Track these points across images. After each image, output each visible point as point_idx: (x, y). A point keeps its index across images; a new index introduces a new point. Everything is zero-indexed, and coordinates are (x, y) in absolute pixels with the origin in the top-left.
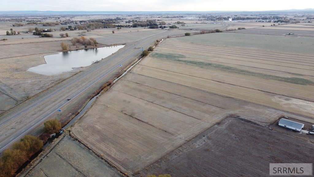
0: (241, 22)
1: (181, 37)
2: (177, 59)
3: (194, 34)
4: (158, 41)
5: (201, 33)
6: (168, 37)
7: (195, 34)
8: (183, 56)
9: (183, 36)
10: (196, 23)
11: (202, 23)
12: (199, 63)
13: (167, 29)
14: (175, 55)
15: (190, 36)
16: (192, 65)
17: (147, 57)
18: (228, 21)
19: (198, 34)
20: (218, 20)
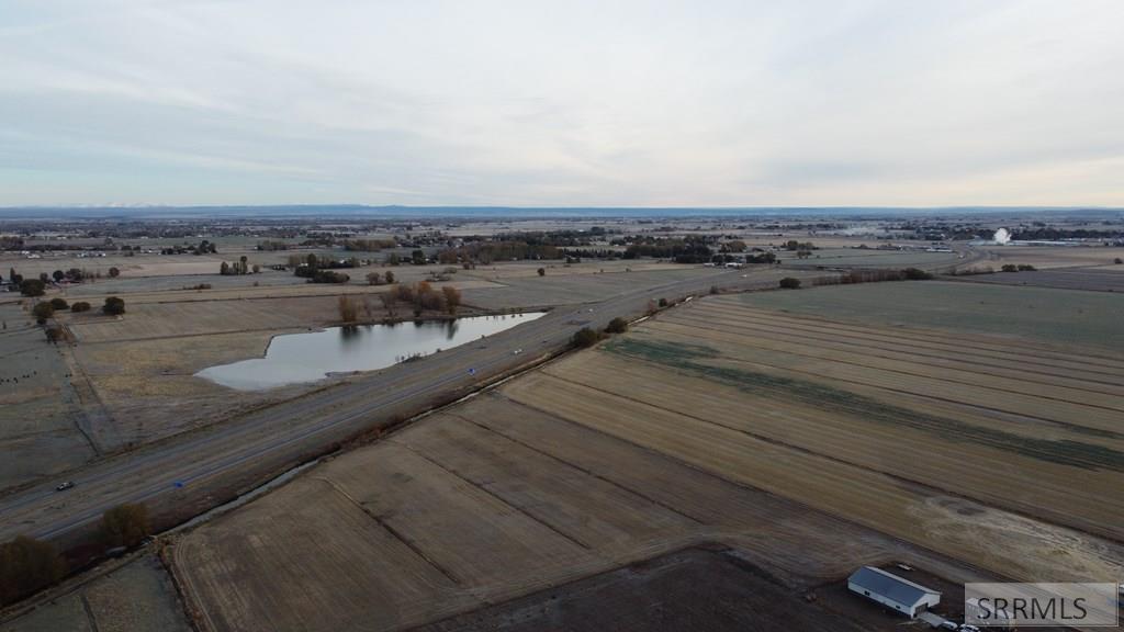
0: (1043, 245)
1: (761, 293)
2: (683, 360)
3: (815, 285)
4: (663, 303)
5: (845, 281)
6: (714, 292)
7: (821, 284)
8: (712, 353)
9: (773, 289)
10: (862, 247)
11: (884, 248)
12: (750, 375)
13: (735, 264)
14: (689, 349)
15: (800, 288)
16: (721, 382)
17: (586, 350)
18: (990, 242)
19: (831, 284)
20: (955, 239)
